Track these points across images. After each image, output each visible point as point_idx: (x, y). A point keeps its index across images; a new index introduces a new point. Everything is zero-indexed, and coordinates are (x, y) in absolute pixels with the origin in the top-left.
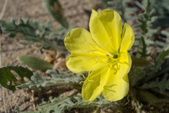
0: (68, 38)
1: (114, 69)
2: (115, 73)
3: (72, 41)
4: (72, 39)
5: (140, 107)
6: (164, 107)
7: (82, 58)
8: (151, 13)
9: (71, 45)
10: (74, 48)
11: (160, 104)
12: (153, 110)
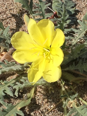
0: (13, 39)
1: (48, 59)
2: (49, 62)
3: (16, 41)
4: (16, 39)
5: (63, 83)
6: (81, 83)
7: (24, 52)
8: (66, 18)
9: (16, 44)
10: (18, 46)
11: (78, 80)
12: (72, 85)
